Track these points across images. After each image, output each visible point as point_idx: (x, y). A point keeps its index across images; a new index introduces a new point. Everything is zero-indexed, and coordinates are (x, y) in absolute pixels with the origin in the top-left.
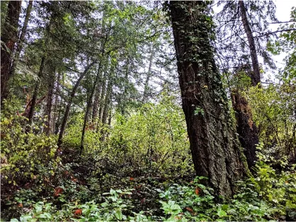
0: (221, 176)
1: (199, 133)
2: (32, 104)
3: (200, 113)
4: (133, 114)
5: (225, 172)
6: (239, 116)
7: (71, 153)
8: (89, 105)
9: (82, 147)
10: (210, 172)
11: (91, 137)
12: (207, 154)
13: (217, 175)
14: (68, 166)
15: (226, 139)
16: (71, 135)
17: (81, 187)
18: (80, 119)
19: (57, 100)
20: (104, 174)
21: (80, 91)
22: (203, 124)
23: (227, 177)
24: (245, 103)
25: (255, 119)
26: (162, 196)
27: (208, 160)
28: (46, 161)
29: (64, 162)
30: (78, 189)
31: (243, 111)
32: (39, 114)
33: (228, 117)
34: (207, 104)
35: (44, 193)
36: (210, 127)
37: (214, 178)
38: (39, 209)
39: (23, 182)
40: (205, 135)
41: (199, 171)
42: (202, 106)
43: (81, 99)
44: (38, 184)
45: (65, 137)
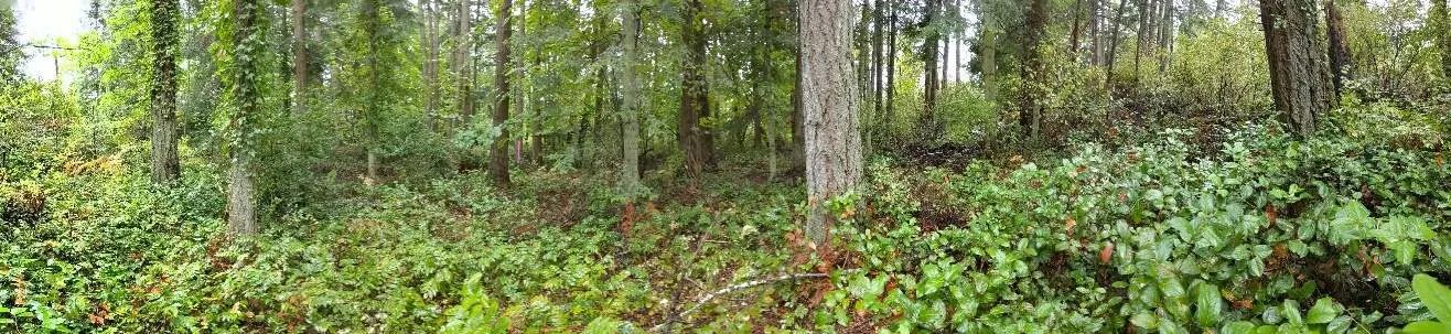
0: (1303, 109)
1: (1281, 54)
2: (1075, 34)
3: (1281, 26)
4: (1202, 35)
5: (1309, 104)
6: (1332, 32)
7: (1125, 88)
8: (1143, 28)
9: (1136, 80)
10: (1291, 106)
11: (1148, 66)
12: (1289, 82)
13: (1301, 107)
14: (1120, 102)
15: (1311, 61)
16: (1123, 63)
17: (1138, 128)
18: (1132, 43)
19: (1103, 25)
20: (1165, 113)
21: (1130, 10)
22: (1286, 41)
23: (1312, 111)
24: (1340, 19)
25: (1351, 38)
26: (1231, 136)
27: (1289, 90)
28: (1097, 96)
29: (1117, 97)
30: (1135, 132)
31: (1336, 28)
32: (1084, 43)
33: (1316, 31)
34: (1291, 14)
35: (1097, 135)
36: (1294, 45)
37: (1296, 112)
38: (1089, 150)
39: (1075, 123)
40: (1288, 56)
41: (1278, 105)
42: (1285, 16)
43: (1133, 20)
44: (1090, 124)
45: (1117, 68)
